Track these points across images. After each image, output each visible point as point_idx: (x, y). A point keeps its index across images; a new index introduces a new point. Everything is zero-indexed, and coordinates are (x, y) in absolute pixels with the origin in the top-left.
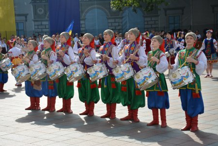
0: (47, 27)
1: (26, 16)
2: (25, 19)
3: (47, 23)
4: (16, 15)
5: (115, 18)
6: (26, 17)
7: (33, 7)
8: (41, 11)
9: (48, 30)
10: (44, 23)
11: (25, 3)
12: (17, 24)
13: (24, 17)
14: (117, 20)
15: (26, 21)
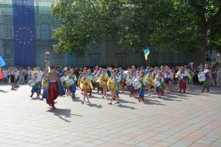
0: (13, 62)
3: (13, 59)
5: (58, 58)
8: (9, 52)
9: (13, 64)
10: (11, 59)
14: (60, 59)
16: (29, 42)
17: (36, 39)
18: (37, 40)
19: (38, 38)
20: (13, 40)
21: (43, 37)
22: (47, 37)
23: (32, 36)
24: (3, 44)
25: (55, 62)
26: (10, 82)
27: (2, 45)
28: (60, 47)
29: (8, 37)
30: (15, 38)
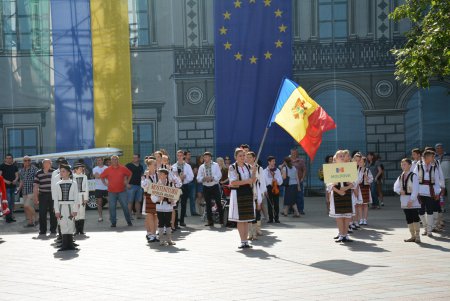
0: (210, 134)
1: (159, 107)
2: (155, 115)
3: (209, 124)
4: (134, 106)
5: (385, 114)
6: (159, 111)
7: (178, 87)
8: (196, 96)
9: (211, 142)
10: (202, 125)
11: (160, 78)
12: (137, 126)
13: (155, 110)
14: (391, 119)
15: (159, 119)
16: (268, 55)
17: (296, 39)
18: (301, 45)
19: (304, 34)
20: (209, 49)
21: (326, 33)
22: (342, 31)
23: (283, 28)
24: (177, 68)
25: (371, 130)
26: (233, 214)
27: (171, 70)
28: (426, 58)
29: (193, 37)
30: (220, 39)
